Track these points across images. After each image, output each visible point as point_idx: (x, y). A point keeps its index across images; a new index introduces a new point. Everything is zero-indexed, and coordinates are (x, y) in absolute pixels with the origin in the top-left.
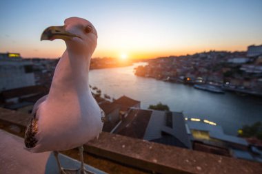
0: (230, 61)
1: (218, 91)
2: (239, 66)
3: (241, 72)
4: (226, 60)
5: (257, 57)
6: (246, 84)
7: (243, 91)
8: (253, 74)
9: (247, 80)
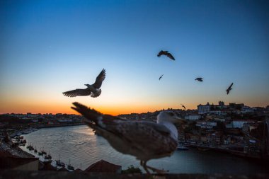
0: (186, 118)
1: (183, 147)
2: (194, 122)
3: (197, 128)
4: (183, 117)
5: (206, 114)
6: (204, 139)
7: (203, 146)
8: (206, 129)
9: (203, 135)
